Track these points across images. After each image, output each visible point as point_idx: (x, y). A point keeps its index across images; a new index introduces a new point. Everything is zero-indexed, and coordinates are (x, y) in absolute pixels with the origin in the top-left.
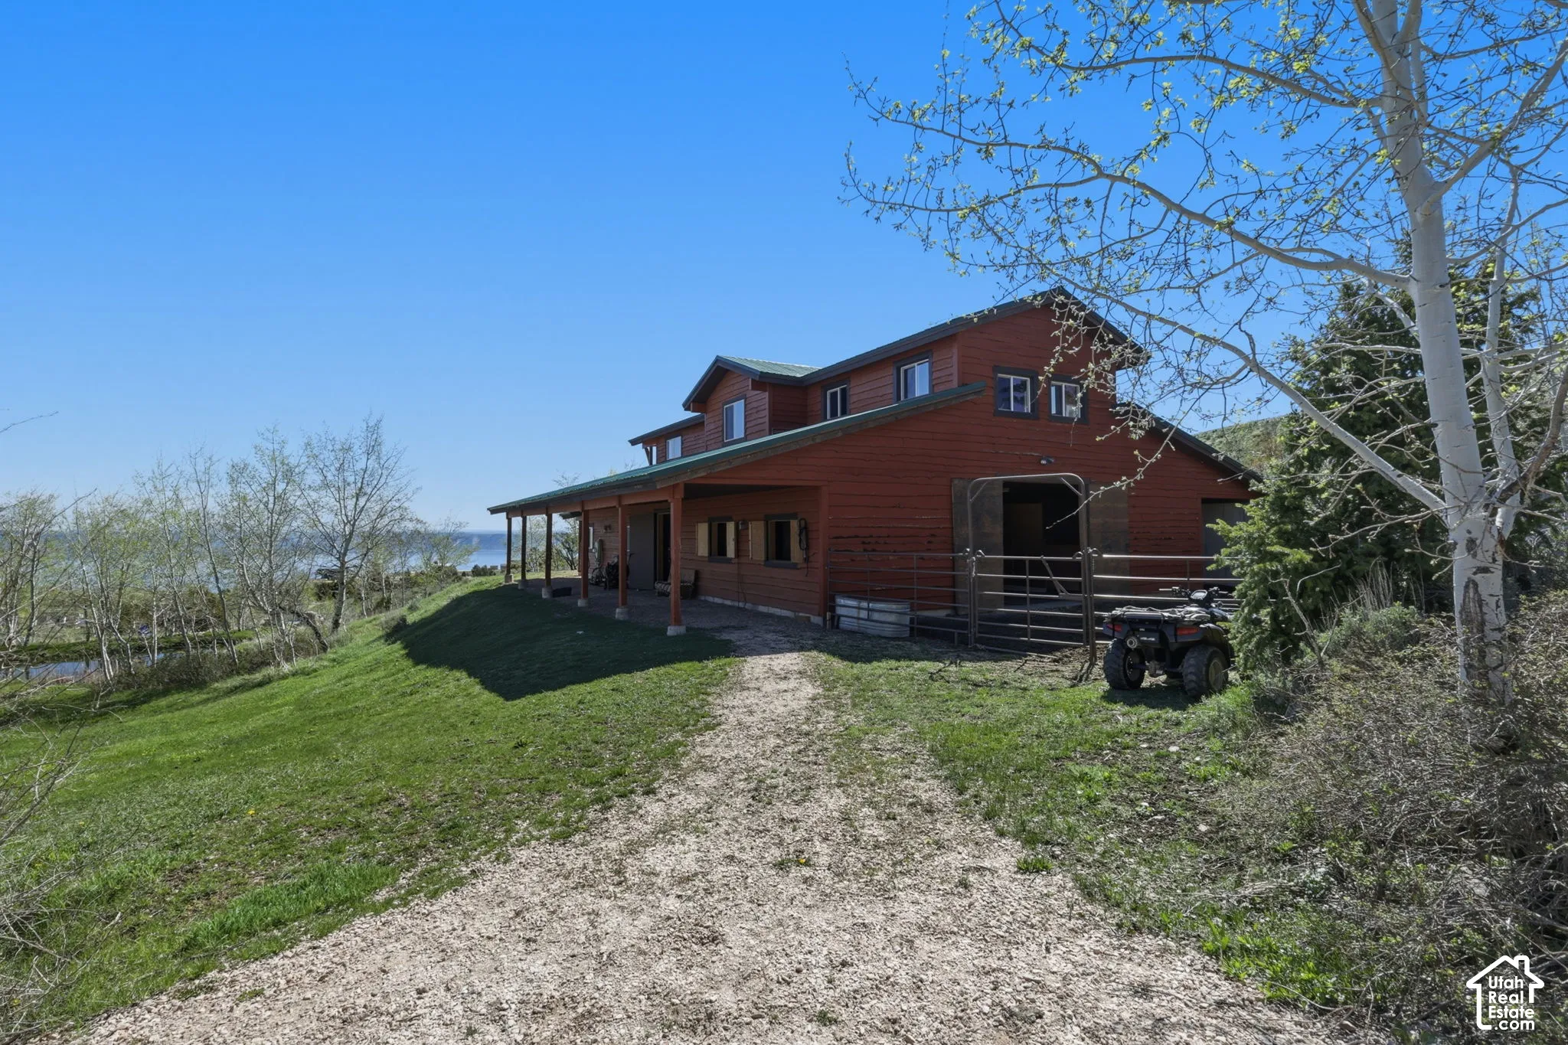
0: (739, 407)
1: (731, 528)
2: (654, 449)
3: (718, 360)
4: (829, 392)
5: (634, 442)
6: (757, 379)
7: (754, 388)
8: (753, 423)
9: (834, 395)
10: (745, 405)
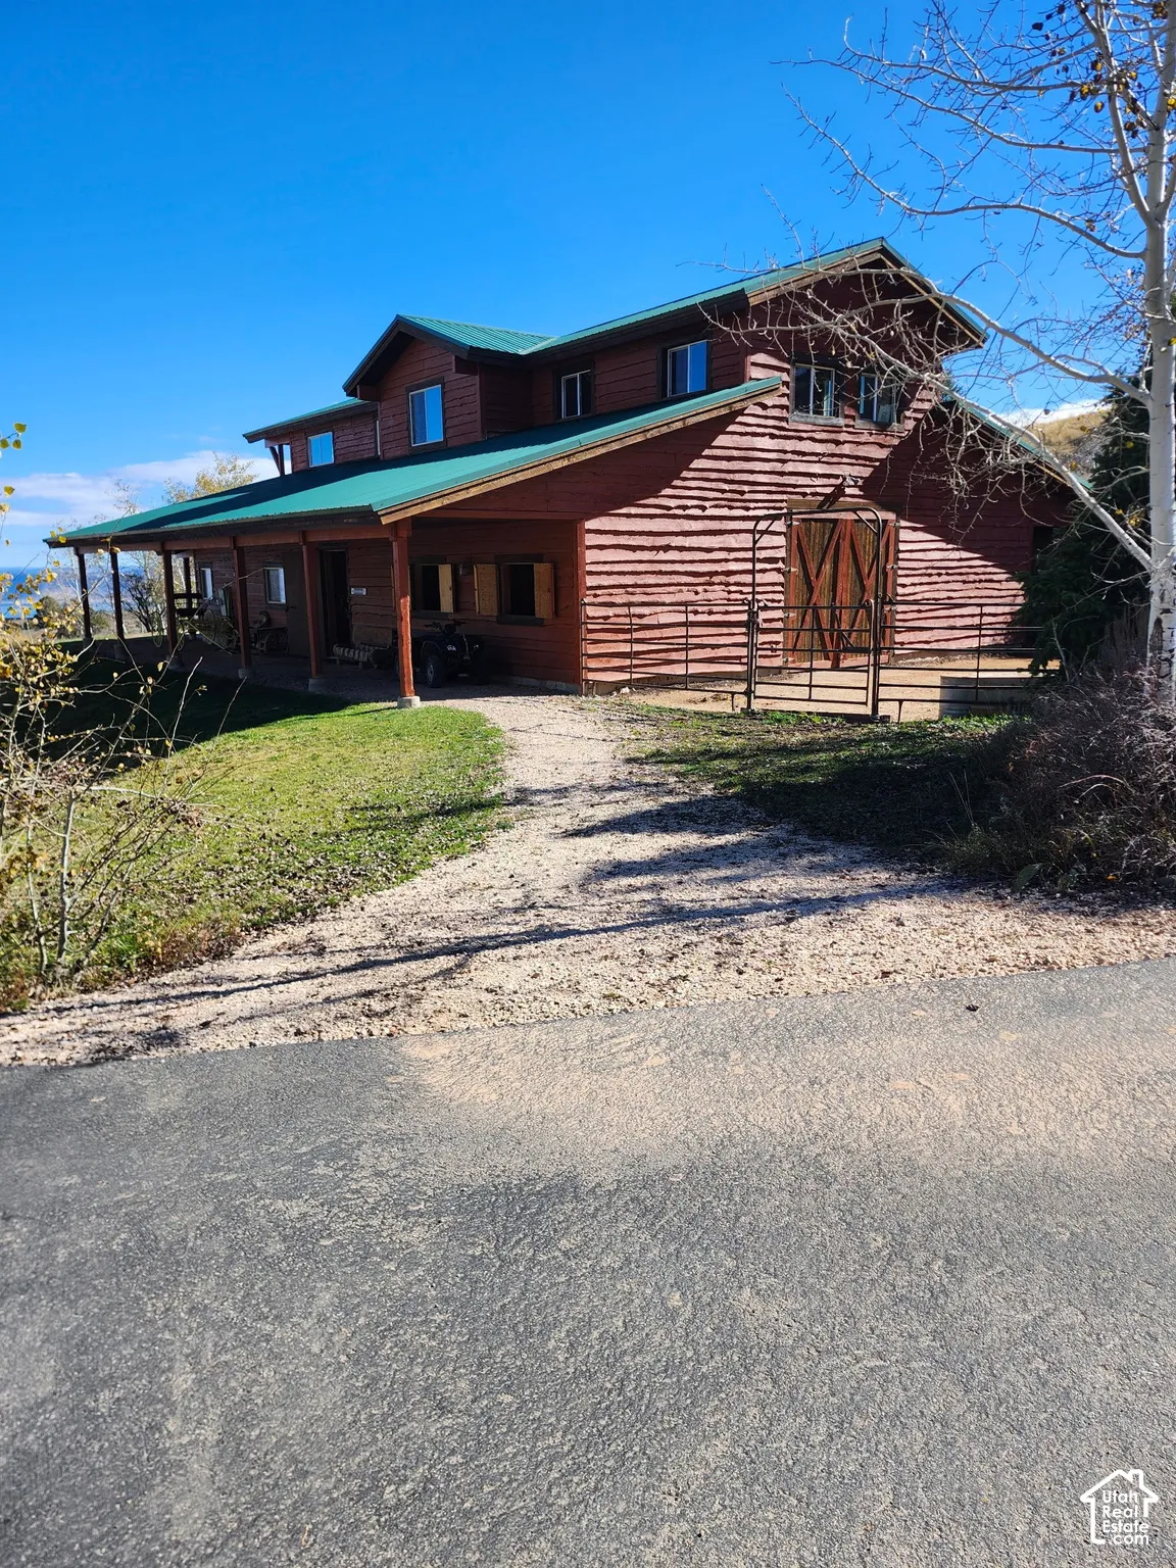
0: (432, 396)
1: (445, 574)
2: (287, 449)
3: (399, 322)
4: (564, 378)
5: (252, 438)
6: (465, 356)
7: (458, 371)
8: (456, 421)
9: (571, 383)
10: (443, 394)
